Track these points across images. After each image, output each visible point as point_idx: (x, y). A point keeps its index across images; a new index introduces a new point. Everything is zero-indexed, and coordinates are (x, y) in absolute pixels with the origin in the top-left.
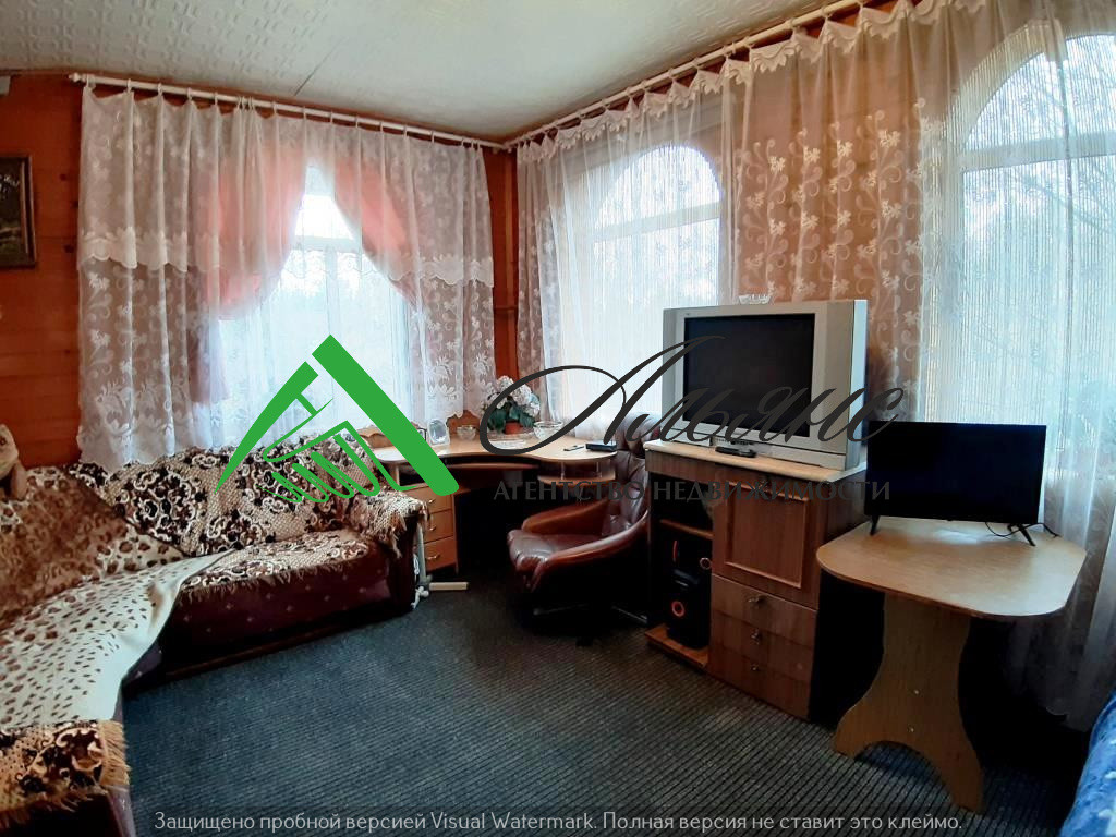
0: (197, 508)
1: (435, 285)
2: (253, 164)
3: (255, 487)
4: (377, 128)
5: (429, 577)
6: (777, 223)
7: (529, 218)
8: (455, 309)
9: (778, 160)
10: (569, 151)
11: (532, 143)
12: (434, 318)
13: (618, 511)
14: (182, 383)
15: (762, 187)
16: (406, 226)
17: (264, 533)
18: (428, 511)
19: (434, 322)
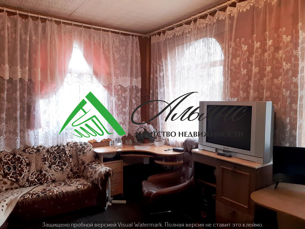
0: (26, 169)
1: (119, 87)
2: (54, 43)
3: (49, 161)
4: (100, 30)
5: (112, 198)
6: (244, 69)
7: (155, 63)
8: (127, 96)
9: (245, 46)
10: (170, 39)
11: (157, 35)
12: (119, 100)
13: (184, 175)
14: (24, 122)
15: (239, 56)
16: (109, 66)
17: (51, 178)
18: (113, 172)
19: (119, 101)
